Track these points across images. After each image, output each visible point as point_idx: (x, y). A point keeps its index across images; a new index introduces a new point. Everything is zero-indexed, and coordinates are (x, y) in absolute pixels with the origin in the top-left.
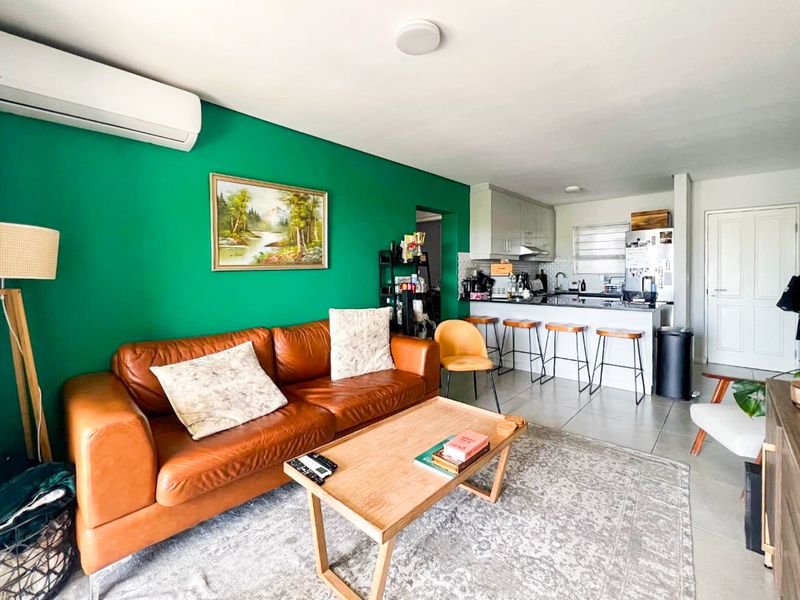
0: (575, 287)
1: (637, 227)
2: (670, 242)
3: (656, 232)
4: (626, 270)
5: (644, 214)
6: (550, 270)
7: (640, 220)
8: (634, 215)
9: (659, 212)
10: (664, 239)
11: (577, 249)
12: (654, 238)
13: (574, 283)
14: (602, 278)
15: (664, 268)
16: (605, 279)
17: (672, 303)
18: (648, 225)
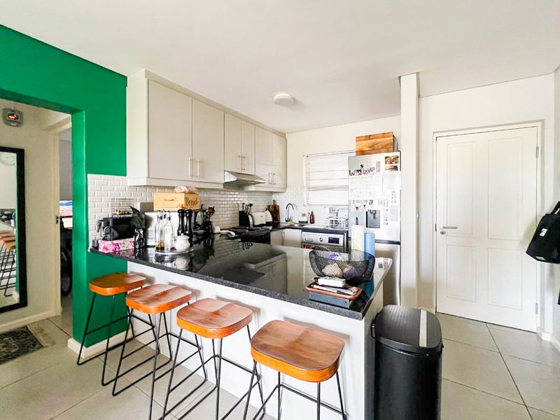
0: (305, 219)
1: (362, 152)
2: (396, 168)
3: (380, 157)
4: (350, 201)
5: (369, 137)
6: (281, 201)
7: (365, 145)
8: (359, 139)
9: (384, 135)
10: (389, 166)
11: (308, 179)
12: (378, 163)
13: (304, 215)
14: (327, 210)
15: (390, 200)
16: (331, 211)
17: (399, 243)
18: (374, 150)
